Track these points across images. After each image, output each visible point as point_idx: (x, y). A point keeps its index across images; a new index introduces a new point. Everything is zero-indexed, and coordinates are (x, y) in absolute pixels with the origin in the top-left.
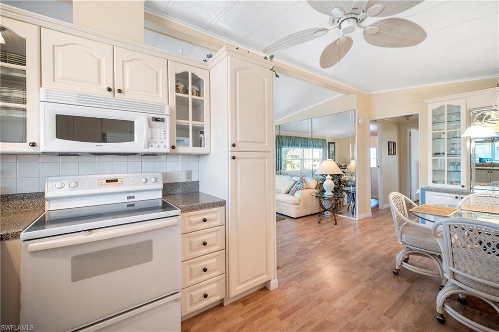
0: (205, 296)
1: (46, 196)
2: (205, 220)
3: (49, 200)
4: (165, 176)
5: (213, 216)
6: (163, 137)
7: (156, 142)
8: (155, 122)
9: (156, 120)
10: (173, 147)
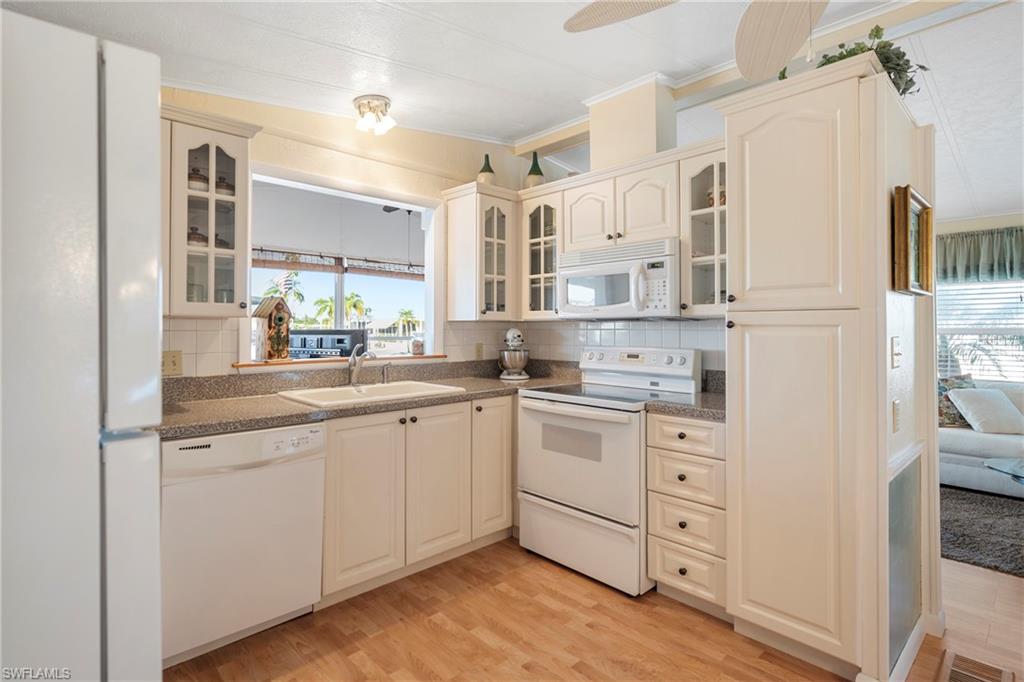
0: (683, 572)
1: (581, 366)
2: (682, 436)
3: (585, 370)
4: (703, 357)
5: (702, 434)
6: (662, 292)
7: (652, 300)
8: (652, 270)
9: (653, 266)
10: (683, 307)
